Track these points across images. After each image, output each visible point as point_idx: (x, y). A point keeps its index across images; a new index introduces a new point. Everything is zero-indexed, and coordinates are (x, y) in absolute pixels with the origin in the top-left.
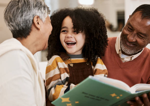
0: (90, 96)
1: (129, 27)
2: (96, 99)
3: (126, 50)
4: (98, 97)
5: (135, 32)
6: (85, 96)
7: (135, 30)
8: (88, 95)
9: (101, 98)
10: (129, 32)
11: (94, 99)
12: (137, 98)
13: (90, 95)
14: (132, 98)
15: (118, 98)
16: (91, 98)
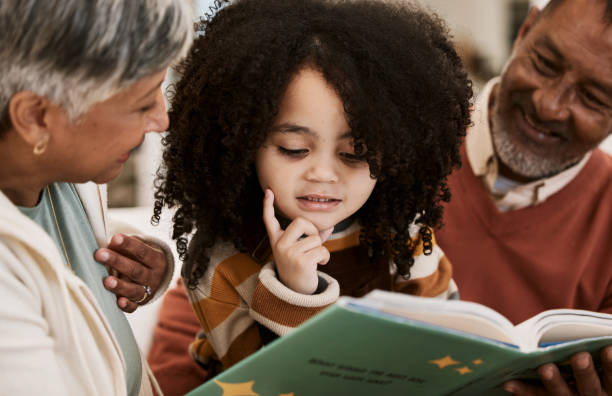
0: (344, 373)
1: (540, 57)
2: (370, 381)
3: (520, 156)
4: (379, 373)
5: (570, 78)
6: (323, 373)
7: (570, 68)
8: (333, 370)
9: (391, 375)
10: (543, 79)
11: (360, 379)
12: (550, 372)
13: (341, 367)
14: (528, 372)
15: (464, 370)
16: (346, 378)
